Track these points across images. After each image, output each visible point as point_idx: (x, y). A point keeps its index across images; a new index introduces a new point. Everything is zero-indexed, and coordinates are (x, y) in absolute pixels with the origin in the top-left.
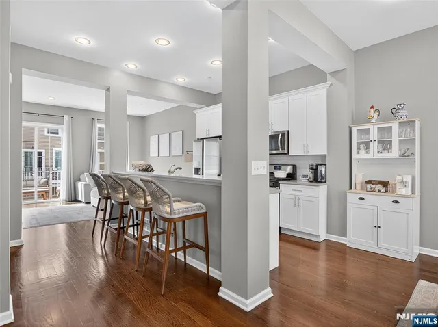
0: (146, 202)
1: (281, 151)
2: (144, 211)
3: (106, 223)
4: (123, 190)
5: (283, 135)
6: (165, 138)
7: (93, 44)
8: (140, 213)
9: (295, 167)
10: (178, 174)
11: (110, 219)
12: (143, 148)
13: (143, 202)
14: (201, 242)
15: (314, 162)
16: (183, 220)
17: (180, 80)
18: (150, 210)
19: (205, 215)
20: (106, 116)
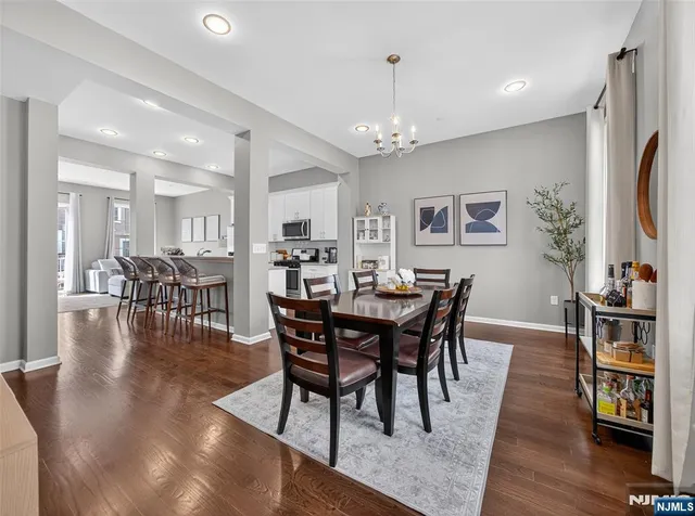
0: (175, 278)
1: (304, 237)
2: (173, 285)
3: (134, 304)
4: (153, 270)
5: (306, 223)
6: (199, 222)
7: (120, 135)
8: (169, 288)
9: (317, 251)
10: (206, 255)
11: (138, 301)
12: (174, 232)
13: (172, 278)
14: (223, 307)
15: (328, 247)
16: (208, 288)
17: (213, 168)
18: (179, 285)
19: (225, 284)
20: (131, 196)
